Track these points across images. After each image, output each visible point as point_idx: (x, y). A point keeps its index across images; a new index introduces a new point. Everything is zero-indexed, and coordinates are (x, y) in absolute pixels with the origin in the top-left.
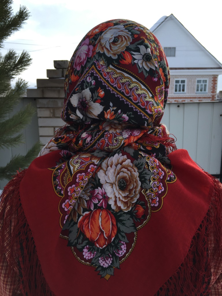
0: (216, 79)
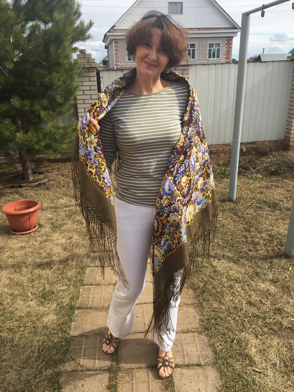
0: (231, 42)
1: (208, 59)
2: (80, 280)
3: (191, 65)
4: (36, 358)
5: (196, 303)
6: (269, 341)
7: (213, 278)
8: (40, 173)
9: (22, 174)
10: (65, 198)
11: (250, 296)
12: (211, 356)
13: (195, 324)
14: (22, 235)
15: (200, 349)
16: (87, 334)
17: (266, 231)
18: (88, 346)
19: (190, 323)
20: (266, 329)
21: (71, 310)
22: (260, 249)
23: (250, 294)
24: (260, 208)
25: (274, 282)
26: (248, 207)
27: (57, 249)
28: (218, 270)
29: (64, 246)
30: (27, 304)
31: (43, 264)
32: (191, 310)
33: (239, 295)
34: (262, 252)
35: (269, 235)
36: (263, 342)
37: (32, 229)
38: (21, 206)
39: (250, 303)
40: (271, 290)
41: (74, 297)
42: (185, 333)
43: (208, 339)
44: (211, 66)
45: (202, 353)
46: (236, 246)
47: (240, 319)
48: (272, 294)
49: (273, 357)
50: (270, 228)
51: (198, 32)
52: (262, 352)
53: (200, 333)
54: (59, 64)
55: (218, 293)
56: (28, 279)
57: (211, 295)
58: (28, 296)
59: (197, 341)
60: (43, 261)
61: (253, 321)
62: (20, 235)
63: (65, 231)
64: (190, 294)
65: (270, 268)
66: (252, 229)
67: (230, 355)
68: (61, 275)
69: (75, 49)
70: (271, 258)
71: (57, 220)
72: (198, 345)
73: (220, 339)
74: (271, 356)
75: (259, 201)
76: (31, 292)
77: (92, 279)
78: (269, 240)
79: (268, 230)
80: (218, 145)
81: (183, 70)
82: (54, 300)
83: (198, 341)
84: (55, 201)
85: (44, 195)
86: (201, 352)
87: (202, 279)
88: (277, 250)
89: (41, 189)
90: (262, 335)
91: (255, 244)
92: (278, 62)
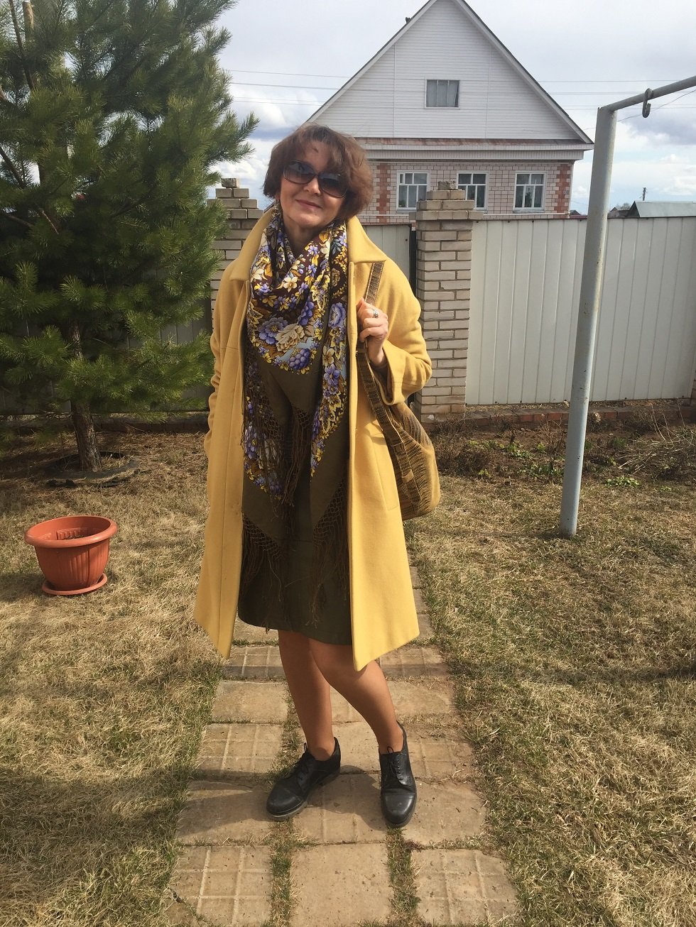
0: (568, 172)
1: (514, 208)
2: (201, 710)
3: (477, 221)
4: (90, 894)
5: (478, 779)
6: (655, 878)
7: (520, 719)
8: (117, 456)
9: (75, 457)
10: (172, 515)
11: (610, 766)
12: (514, 908)
13: (477, 829)
14: (69, 596)
15: (487, 890)
16: (215, 841)
17: (648, 610)
18: (215, 870)
19: (463, 826)
20: (648, 849)
21: (178, 780)
22: (634, 652)
23: (610, 761)
24: (635, 556)
25: (668, 733)
26: (605, 553)
27: (150, 634)
28: (533, 701)
29: (166, 626)
30: (73, 762)
31: (114, 669)
32: (467, 794)
33: (582, 763)
34: (639, 660)
35: (657, 621)
36: (641, 878)
37: (93, 584)
38: (71, 530)
39: (610, 784)
40: (662, 754)
41: (187, 749)
42: (450, 848)
43: (507, 865)
44: (522, 224)
45: (492, 900)
46: (576, 645)
47: (586, 820)
48: (664, 762)
49: (665, 916)
50: (660, 604)
51: (492, 147)
52: (638, 903)
53: (488, 851)
54: (175, 210)
55: (532, 755)
56: (79, 703)
57: (515, 759)
58: (78, 743)
59: (479, 869)
60: (116, 662)
61: (616, 827)
62: (65, 596)
63: (170, 591)
64: (464, 755)
65: (660, 700)
66: (615, 605)
67: (559, 908)
68: (158, 696)
69: (214, 178)
70: (662, 675)
71: (152, 565)
72: (482, 879)
73: (535, 868)
74: (659, 913)
75: (632, 540)
76: (85, 734)
77: (230, 708)
78: (655, 633)
79: (653, 609)
80: (535, 404)
81: (458, 231)
82: (138, 754)
83: (482, 871)
84: (150, 521)
85: (124, 505)
86: (488, 895)
87: (493, 720)
88: (675, 656)
89: (117, 492)
90: (637, 862)
91: (622, 641)
92: (680, 220)
